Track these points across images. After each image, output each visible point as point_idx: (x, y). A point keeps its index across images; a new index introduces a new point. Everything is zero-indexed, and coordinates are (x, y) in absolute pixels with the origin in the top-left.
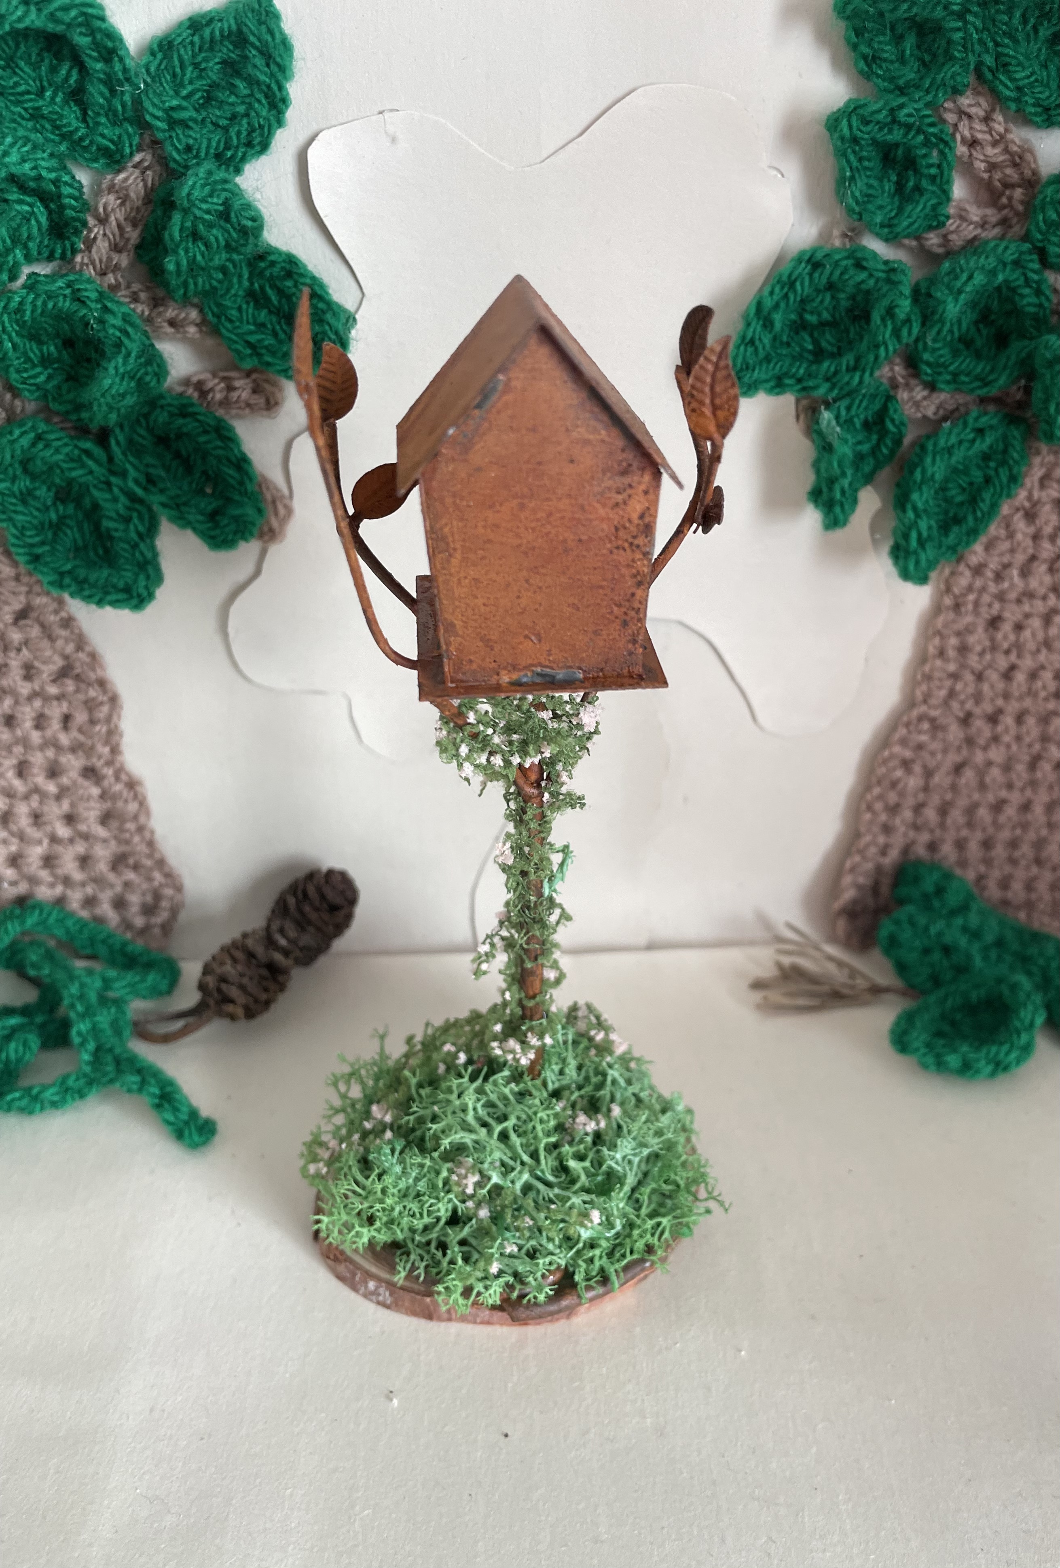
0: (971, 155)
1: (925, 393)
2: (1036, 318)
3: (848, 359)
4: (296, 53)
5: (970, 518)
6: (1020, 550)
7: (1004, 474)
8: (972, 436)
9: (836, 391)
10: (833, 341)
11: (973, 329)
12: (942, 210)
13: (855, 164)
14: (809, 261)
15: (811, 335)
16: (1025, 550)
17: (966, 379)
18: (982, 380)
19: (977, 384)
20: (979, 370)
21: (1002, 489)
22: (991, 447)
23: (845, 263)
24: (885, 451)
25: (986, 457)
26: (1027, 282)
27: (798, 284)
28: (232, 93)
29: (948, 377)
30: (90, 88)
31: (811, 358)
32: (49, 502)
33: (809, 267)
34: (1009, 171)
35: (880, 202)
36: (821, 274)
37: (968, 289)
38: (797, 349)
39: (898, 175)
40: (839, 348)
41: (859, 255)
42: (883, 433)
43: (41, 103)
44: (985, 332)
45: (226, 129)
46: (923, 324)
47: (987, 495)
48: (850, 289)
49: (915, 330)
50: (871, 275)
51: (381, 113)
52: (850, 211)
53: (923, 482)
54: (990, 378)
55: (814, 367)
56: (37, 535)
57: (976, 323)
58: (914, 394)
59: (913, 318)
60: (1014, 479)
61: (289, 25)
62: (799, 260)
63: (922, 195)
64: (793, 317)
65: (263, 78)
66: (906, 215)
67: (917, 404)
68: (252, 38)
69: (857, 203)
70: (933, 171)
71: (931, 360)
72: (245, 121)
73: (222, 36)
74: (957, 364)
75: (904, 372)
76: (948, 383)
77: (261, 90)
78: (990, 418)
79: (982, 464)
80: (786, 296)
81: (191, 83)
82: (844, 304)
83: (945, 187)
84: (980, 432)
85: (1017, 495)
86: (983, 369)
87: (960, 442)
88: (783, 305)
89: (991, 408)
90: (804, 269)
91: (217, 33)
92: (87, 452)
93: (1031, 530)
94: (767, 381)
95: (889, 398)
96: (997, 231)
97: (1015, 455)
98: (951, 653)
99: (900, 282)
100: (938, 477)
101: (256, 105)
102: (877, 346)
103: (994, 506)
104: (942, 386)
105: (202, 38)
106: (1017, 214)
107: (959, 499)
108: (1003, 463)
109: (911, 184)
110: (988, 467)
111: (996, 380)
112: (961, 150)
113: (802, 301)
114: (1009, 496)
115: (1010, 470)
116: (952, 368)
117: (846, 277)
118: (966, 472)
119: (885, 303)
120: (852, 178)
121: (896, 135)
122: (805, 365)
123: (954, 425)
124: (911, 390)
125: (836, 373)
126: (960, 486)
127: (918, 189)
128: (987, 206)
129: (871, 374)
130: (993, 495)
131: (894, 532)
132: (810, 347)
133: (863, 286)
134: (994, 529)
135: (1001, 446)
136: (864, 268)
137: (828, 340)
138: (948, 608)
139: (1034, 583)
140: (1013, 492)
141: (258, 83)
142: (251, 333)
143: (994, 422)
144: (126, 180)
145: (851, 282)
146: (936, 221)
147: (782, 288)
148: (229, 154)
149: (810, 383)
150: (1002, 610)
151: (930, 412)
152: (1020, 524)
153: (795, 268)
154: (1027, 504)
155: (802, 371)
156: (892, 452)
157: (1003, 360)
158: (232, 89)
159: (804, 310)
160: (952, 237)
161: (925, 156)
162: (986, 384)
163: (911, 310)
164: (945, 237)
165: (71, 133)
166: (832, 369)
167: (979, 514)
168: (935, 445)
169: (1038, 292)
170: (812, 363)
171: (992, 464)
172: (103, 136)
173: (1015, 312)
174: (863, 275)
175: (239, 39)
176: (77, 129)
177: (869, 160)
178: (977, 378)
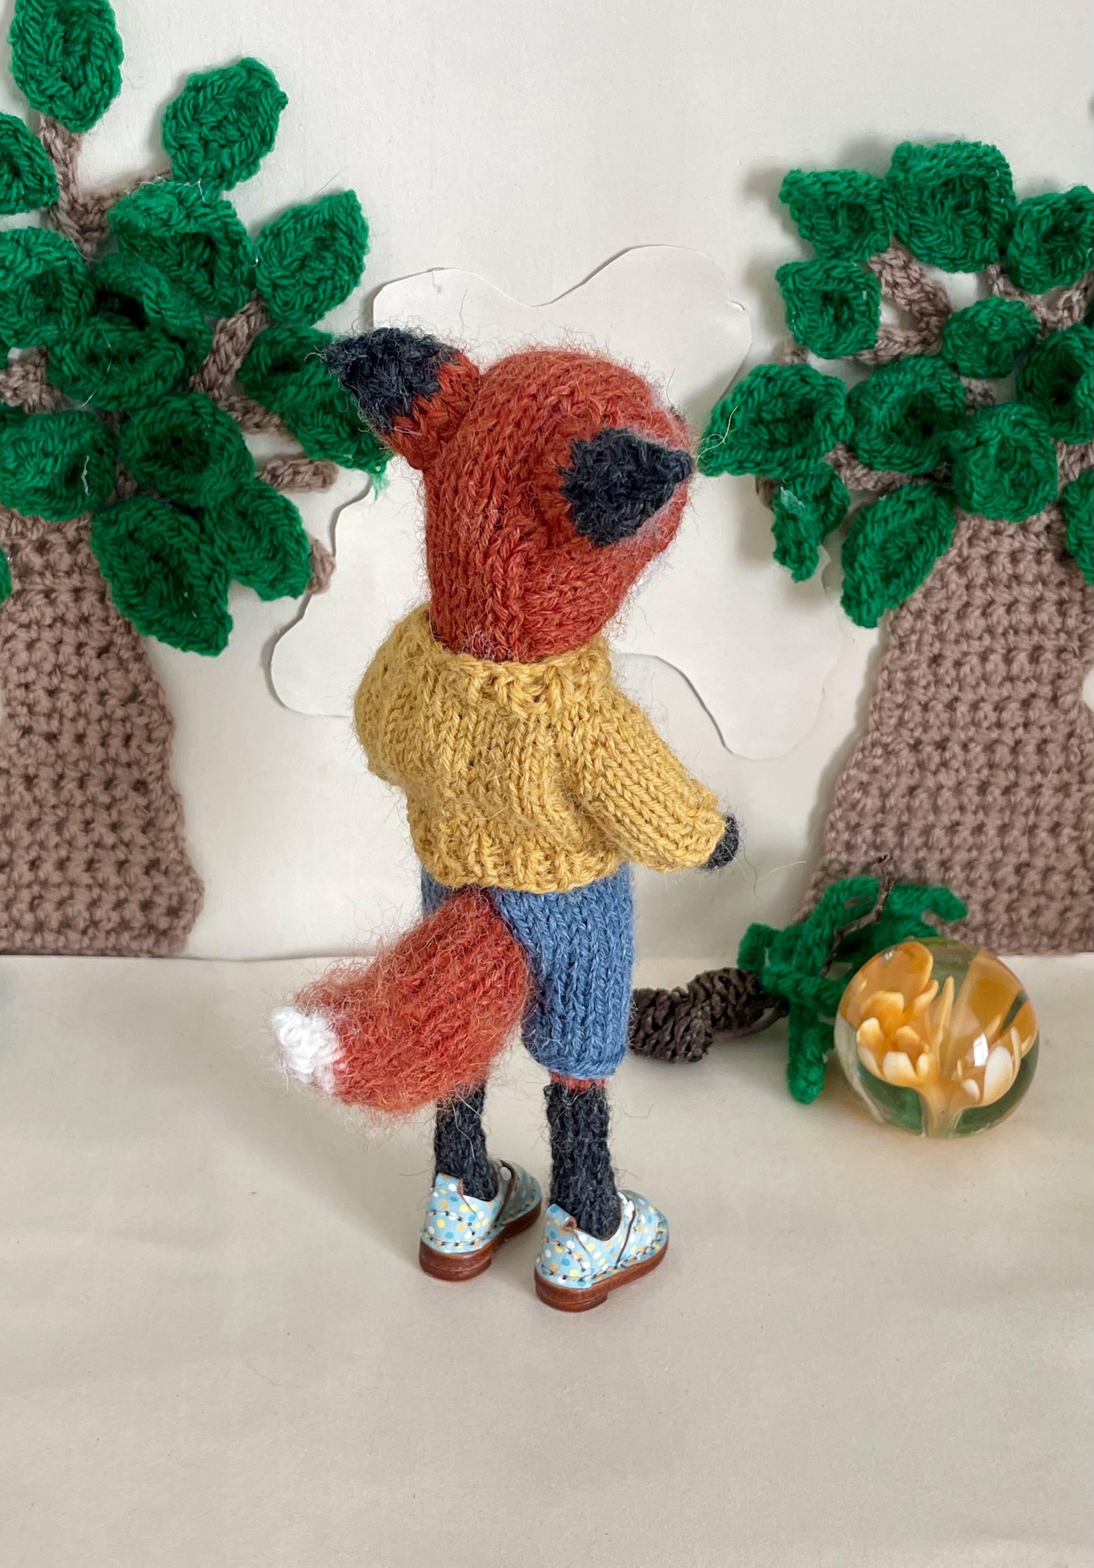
0: (893, 293)
1: (865, 471)
2: (952, 414)
3: (797, 449)
4: (370, 233)
5: (907, 572)
6: (956, 597)
7: (934, 536)
8: (904, 508)
9: (787, 474)
10: (785, 434)
11: (902, 420)
12: (870, 337)
13: (799, 305)
14: (764, 376)
15: (768, 428)
16: (960, 597)
17: (898, 462)
18: (911, 462)
19: (909, 465)
20: (908, 455)
21: (934, 548)
22: (922, 514)
23: (793, 378)
24: (832, 518)
25: (919, 522)
26: (943, 390)
27: (756, 393)
28: (321, 262)
29: (883, 460)
30: (220, 263)
31: (767, 446)
32: (145, 561)
33: (764, 381)
34: (925, 305)
35: (821, 331)
36: (775, 385)
37: (890, 400)
38: (756, 439)
39: (835, 308)
40: (790, 440)
41: (804, 373)
42: (829, 505)
43: (181, 272)
44: (912, 423)
45: (315, 288)
46: (856, 425)
47: (920, 554)
48: (798, 397)
49: (850, 430)
50: (814, 388)
51: (429, 271)
52: (797, 339)
53: (864, 546)
54: (918, 461)
55: (770, 454)
56: (134, 589)
57: (905, 416)
58: (856, 472)
59: (847, 421)
60: (943, 540)
61: (366, 213)
62: (755, 374)
63: (854, 324)
64: (752, 415)
65: (345, 252)
66: (842, 340)
67: (858, 480)
68: (341, 226)
69: (801, 333)
70: (863, 308)
71: (867, 447)
72: (330, 282)
73: (318, 223)
74: (889, 450)
75: (846, 455)
76: (883, 464)
77: (343, 261)
78: (921, 493)
79: (916, 527)
80: (746, 402)
81: (291, 255)
82: (794, 407)
83: (874, 318)
84: (911, 504)
85: (948, 552)
86: (911, 455)
87: (894, 513)
88: (743, 408)
89: (921, 483)
90: (760, 382)
91: (314, 222)
92: (186, 525)
93: (964, 581)
94: (732, 464)
95: (833, 477)
96: (918, 349)
97: (943, 522)
98: (899, 687)
99: (836, 395)
100: (877, 541)
101: (340, 272)
102: (819, 442)
103: (927, 564)
104: (878, 467)
105: (303, 226)
106: (934, 334)
107: (898, 556)
108: (933, 528)
109: (845, 317)
110: (921, 529)
111: (922, 463)
112: (885, 290)
113: (759, 404)
114: (939, 554)
115: (940, 532)
116: (885, 453)
117: (794, 389)
118: (902, 534)
119: (824, 410)
120: (797, 316)
121: (830, 287)
122: (762, 452)
123: (889, 499)
124: (855, 468)
125: (787, 459)
126: (898, 546)
127: (851, 319)
128: (908, 329)
129: (816, 461)
130: (926, 554)
131: (844, 584)
132: (767, 437)
133: (808, 397)
134: (929, 581)
135: (931, 513)
136: (807, 383)
137: (781, 432)
138: (895, 647)
139: (970, 625)
140: (944, 551)
141: (343, 256)
142: (321, 433)
143: (924, 495)
144: (234, 323)
145: (798, 393)
146: (867, 342)
147: (742, 396)
148: (316, 306)
149: (767, 467)
150: (941, 649)
151: (870, 486)
152: (953, 576)
153: (753, 381)
154: (958, 560)
155: (759, 458)
156: (838, 520)
157: (928, 448)
158: (322, 259)
159: (761, 410)
160: (882, 353)
161: (856, 298)
162: (915, 466)
163: (846, 417)
164: (875, 353)
165: (202, 293)
166: (784, 457)
167: (914, 569)
168: (873, 515)
169: (953, 395)
170: (768, 450)
171: (925, 528)
172: (225, 295)
173: (934, 409)
174: (807, 389)
175: (331, 225)
176: (206, 289)
177: (810, 301)
178: (908, 461)
